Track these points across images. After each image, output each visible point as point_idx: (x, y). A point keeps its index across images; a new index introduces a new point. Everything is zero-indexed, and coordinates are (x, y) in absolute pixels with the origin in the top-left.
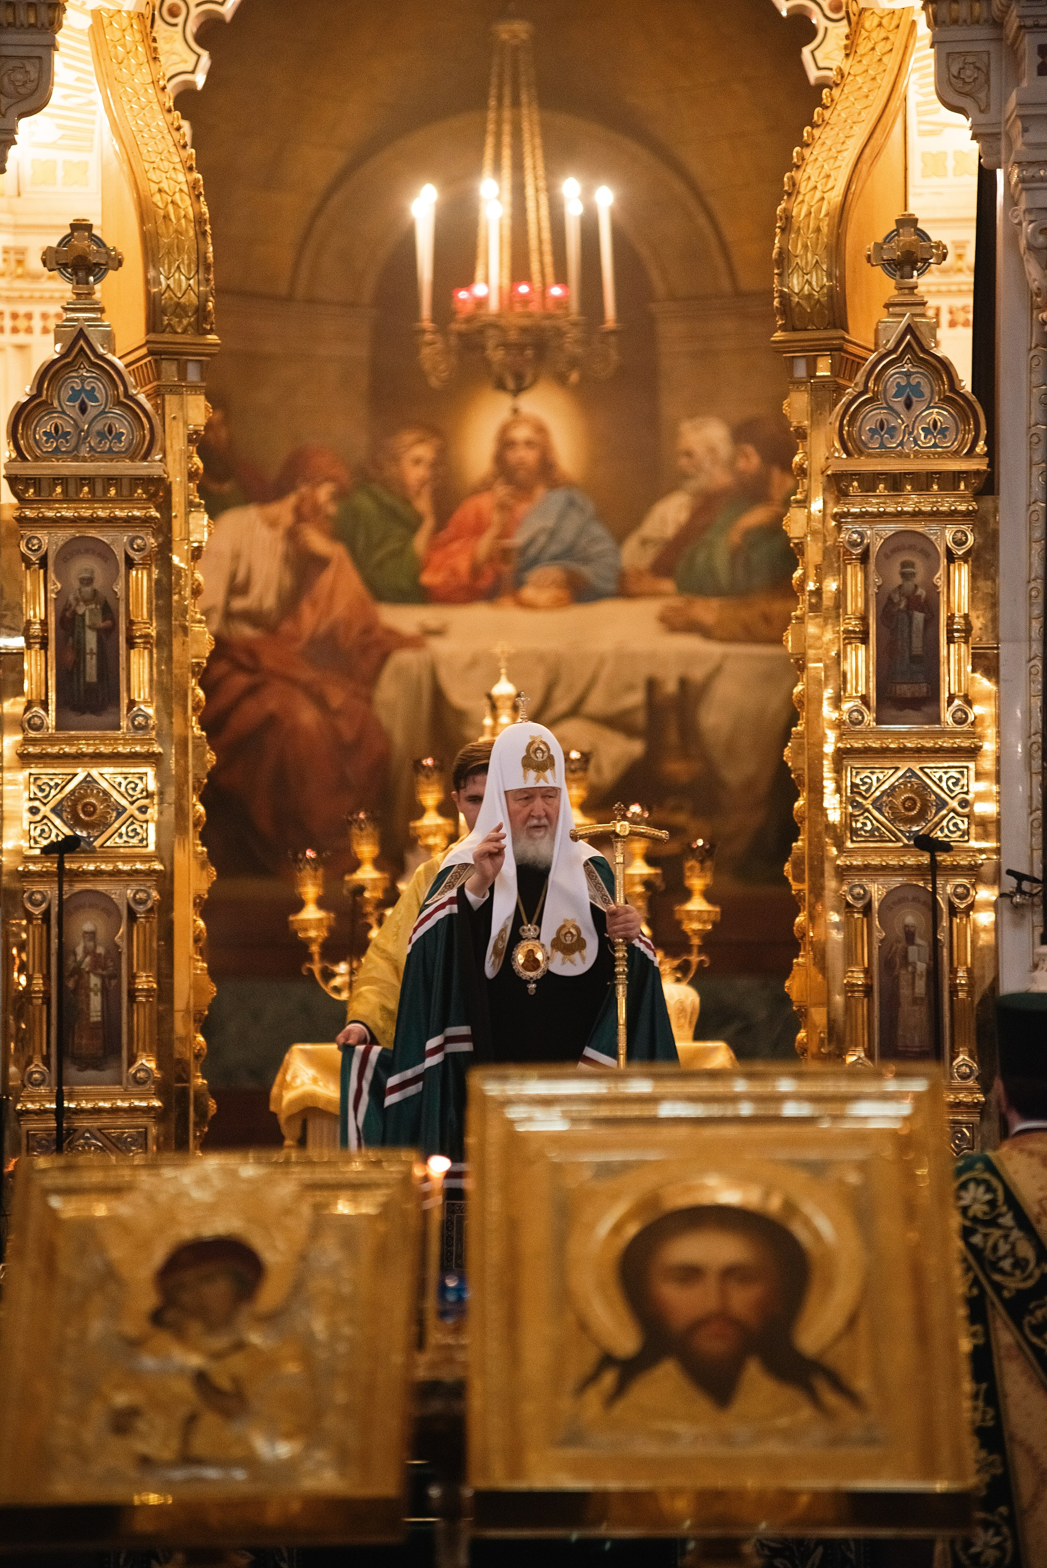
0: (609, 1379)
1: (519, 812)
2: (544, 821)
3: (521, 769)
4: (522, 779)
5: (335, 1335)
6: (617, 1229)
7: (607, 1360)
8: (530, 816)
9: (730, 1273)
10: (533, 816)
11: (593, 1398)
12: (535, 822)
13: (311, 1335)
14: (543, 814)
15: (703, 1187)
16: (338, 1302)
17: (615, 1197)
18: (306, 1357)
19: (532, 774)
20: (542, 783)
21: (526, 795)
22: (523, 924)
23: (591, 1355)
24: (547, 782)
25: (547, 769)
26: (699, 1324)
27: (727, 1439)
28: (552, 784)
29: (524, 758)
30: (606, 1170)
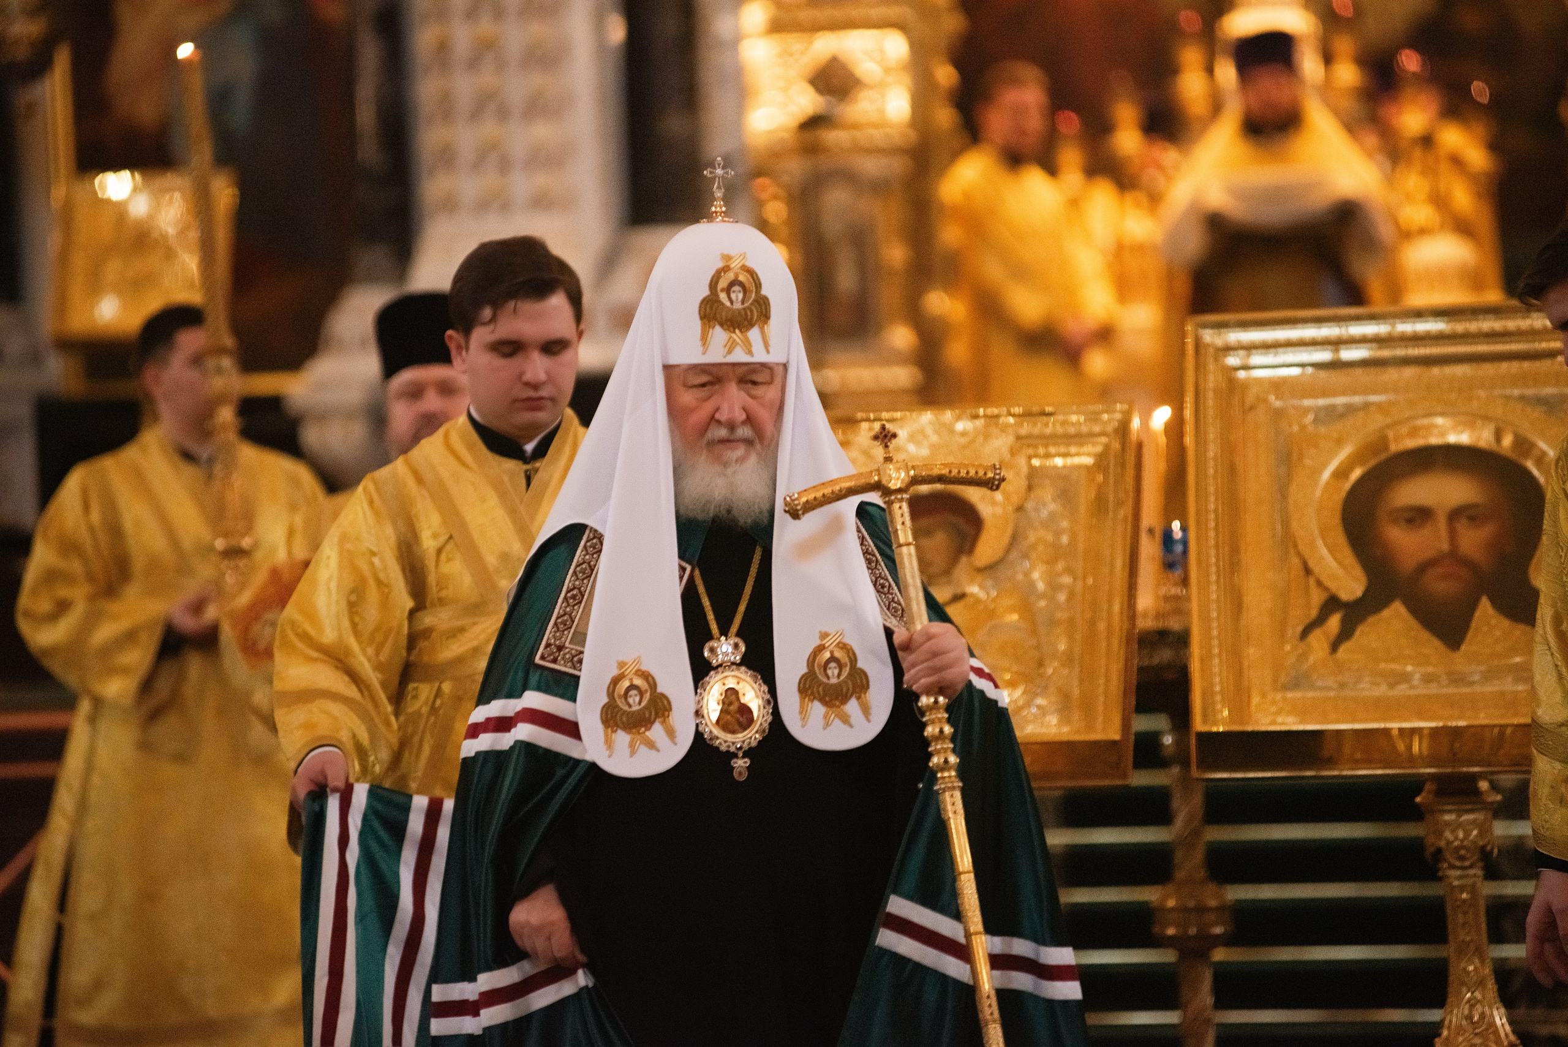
0: (1334, 622)
1: (692, 410)
2: (744, 432)
3: (697, 324)
4: (699, 343)
5: (1054, 587)
6: (1341, 474)
7: (1332, 603)
8: (712, 420)
9: (1456, 514)
10: (719, 422)
11: (1319, 641)
12: (723, 433)
13: (1032, 584)
14: (741, 416)
15: (1429, 428)
16: (1055, 554)
17: (1339, 442)
18: (1026, 608)
19: (719, 335)
20: (739, 356)
21: (704, 379)
22: (710, 637)
23: (1317, 598)
24: (750, 353)
25: (751, 325)
26: (1424, 567)
27: (1457, 679)
28: (760, 356)
29: (705, 302)
30: (1331, 415)
